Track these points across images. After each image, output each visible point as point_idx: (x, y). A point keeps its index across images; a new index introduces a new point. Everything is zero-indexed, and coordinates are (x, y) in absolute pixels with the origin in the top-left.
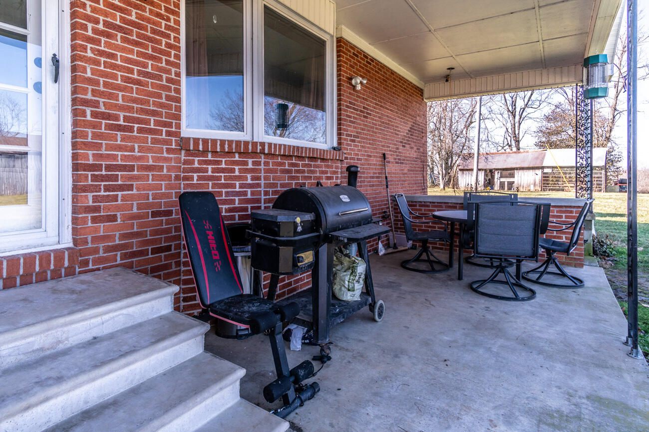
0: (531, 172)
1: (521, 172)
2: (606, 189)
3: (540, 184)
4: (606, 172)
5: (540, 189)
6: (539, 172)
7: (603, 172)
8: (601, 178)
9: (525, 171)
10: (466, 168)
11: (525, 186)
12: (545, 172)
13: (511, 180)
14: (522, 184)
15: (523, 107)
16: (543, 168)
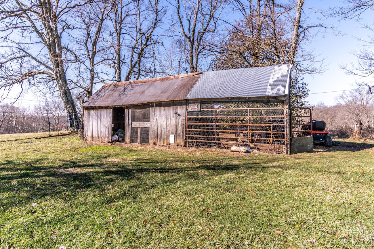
0: (170, 111)
1: (157, 110)
2: (291, 145)
3: (183, 132)
4: (291, 109)
5: (183, 144)
6: (181, 110)
7: (286, 109)
8: (283, 121)
9: (163, 108)
10: (92, 105)
11: (163, 137)
12: (190, 110)
13: (146, 125)
14: (159, 132)
15: (202, 30)
16: (187, 102)
